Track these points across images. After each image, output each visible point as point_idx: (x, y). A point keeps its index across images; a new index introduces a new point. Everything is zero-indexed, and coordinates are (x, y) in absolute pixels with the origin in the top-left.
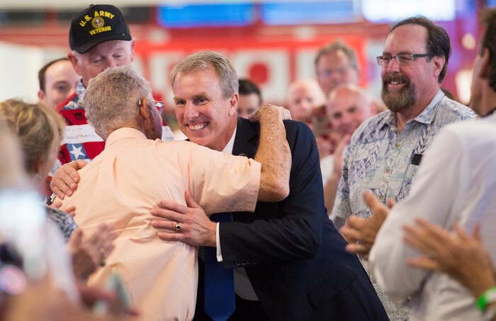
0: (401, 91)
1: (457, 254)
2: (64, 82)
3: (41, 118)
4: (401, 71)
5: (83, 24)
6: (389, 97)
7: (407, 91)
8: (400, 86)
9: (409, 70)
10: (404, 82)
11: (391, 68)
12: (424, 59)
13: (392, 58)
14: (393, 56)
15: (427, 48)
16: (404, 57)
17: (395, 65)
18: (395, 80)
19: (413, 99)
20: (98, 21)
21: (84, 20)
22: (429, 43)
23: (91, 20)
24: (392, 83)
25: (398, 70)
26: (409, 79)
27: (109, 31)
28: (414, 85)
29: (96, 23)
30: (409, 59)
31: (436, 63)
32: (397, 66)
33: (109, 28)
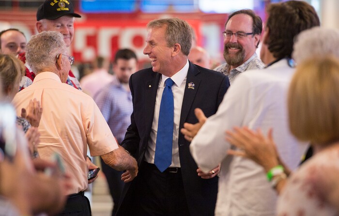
0: (237, 54)
1: (256, 148)
2: (13, 43)
3: (10, 62)
4: (238, 42)
5: (52, 4)
6: (229, 57)
7: (240, 54)
8: (237, 50)
9: (242, 41)
10: (239, 48)
11: (233, 40)
12: (250, 36)
13: (233, 34)
14: (234, 33)
15: (253, 29)
16: (240, 34)
17: (234, 39)
18: (234, 47)
19: (243, 58)
20: (62, 4)
21: (54, 2)
22: (254, 27)
23: (58, 3)
24: (232, 48)
25: (236, 42)
26: (242, 47)
27: (67, 11)
28: (244, 50)
29: (61, 5)
30: (243, 35)
31: (256, 38)
32: (236, 39)
33: (67, 9)
